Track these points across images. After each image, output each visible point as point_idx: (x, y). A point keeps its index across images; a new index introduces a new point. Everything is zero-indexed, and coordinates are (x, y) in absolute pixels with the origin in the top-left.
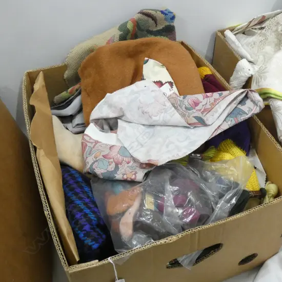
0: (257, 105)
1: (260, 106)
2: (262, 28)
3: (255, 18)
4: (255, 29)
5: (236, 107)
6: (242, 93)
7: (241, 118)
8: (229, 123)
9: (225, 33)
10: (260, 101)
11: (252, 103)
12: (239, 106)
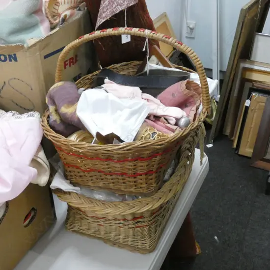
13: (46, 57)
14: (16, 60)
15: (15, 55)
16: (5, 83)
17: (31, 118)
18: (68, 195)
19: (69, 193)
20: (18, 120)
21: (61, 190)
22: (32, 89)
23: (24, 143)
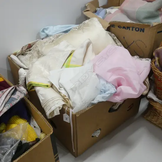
0: (22, 93)
1: (24, 93)
2: (30, 50)
3: (24, 46)
4: (27, 51)
5: (10, 97)
6: (13, 88)
7: (14, 103)
8: (7, 107)
9: (10, 56)
10: (24, 90)
11: (19, 93)
12: (13, 96)
13: (158, 33)
14: (143, 32)
15: (144, 29)
16: (134, 41)
17: (147, 61)
18: (155, 103)
19: (156, 102)
20: (140, 61)
21: (153, 100)
22: (146, 47)
23: (142, 73)
